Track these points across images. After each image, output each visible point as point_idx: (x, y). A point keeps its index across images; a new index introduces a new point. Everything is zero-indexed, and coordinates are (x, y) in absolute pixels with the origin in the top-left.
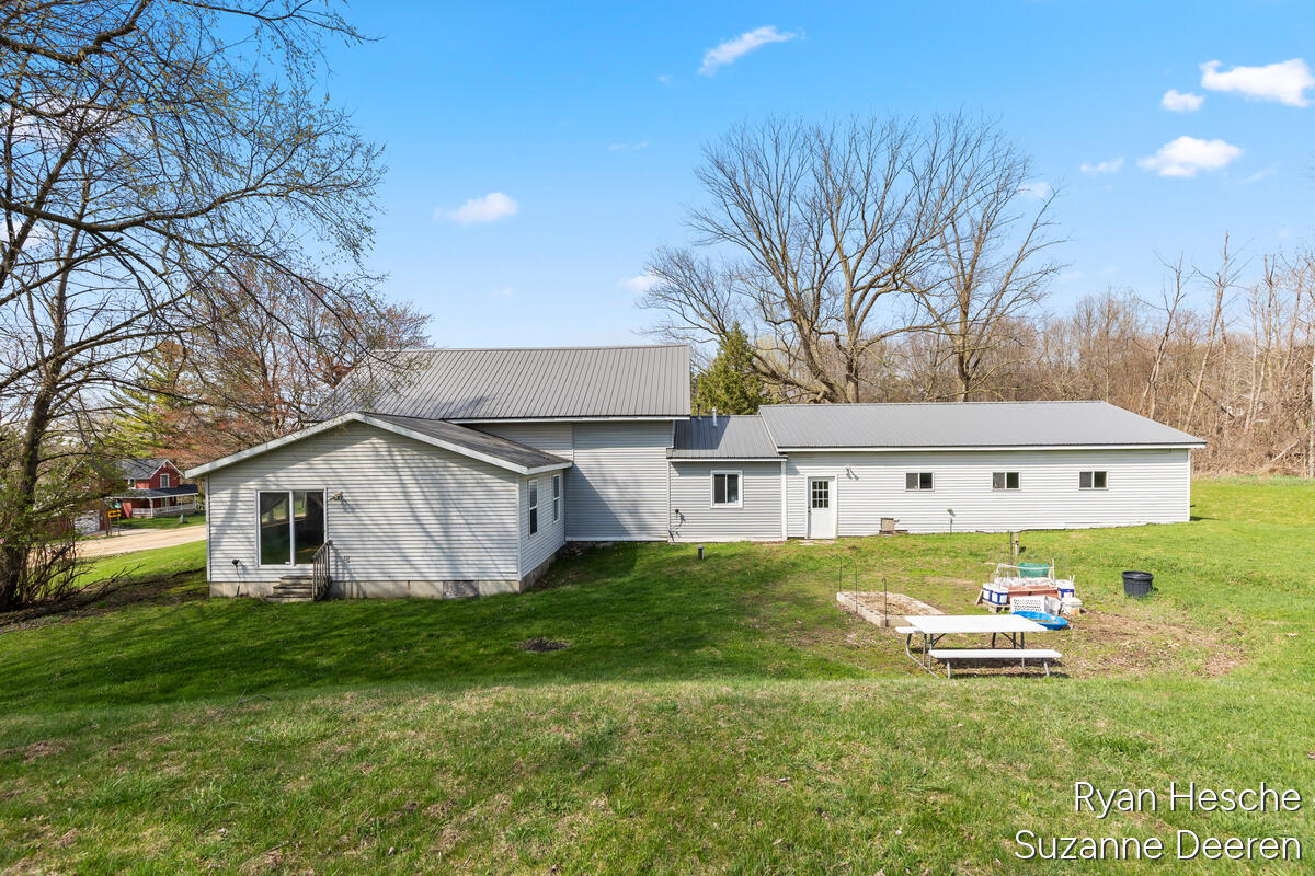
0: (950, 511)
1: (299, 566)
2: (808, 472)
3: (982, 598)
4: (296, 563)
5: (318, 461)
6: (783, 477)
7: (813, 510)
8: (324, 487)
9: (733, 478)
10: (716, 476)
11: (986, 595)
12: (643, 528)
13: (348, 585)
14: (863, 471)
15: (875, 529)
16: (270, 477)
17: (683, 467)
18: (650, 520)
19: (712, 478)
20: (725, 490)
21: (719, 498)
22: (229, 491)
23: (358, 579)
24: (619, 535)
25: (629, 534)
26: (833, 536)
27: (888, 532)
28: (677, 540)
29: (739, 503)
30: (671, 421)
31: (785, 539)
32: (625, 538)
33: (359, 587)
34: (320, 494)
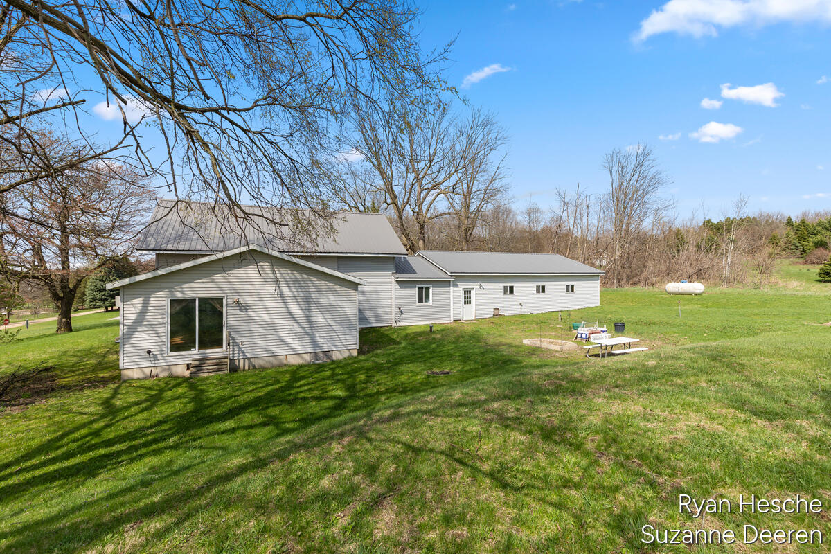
0: (521, 304)
1: (202, 351)
2: (463, 285)
3: (577, 337)
4: (200, 348)
5: (218, 278)
6: (452, 288)
7: (464, 306)
8: (223, 295)
9: (427, 289)
10: (419, 288)
11: (579, 335)
12: (378, 319)
13: (242, 362)
14: (487, 285)
15: (490, 314)
16: (178, 288)
17: (402, 284)
18: (382, 315)
19: (417, 289)
20: (423, 296)
21: (420, 301)
22: (141, 299)
23: (249, 357)
24: (365, 324)
25: (370, 323)
26: (473, 318)
27: (496, 315)
28: (399, 324)
29: (430, 303)
30: (394, 257)
31: (452, 321)
32: (369, 326)
33: (250, 363)
34: (220, 301)
